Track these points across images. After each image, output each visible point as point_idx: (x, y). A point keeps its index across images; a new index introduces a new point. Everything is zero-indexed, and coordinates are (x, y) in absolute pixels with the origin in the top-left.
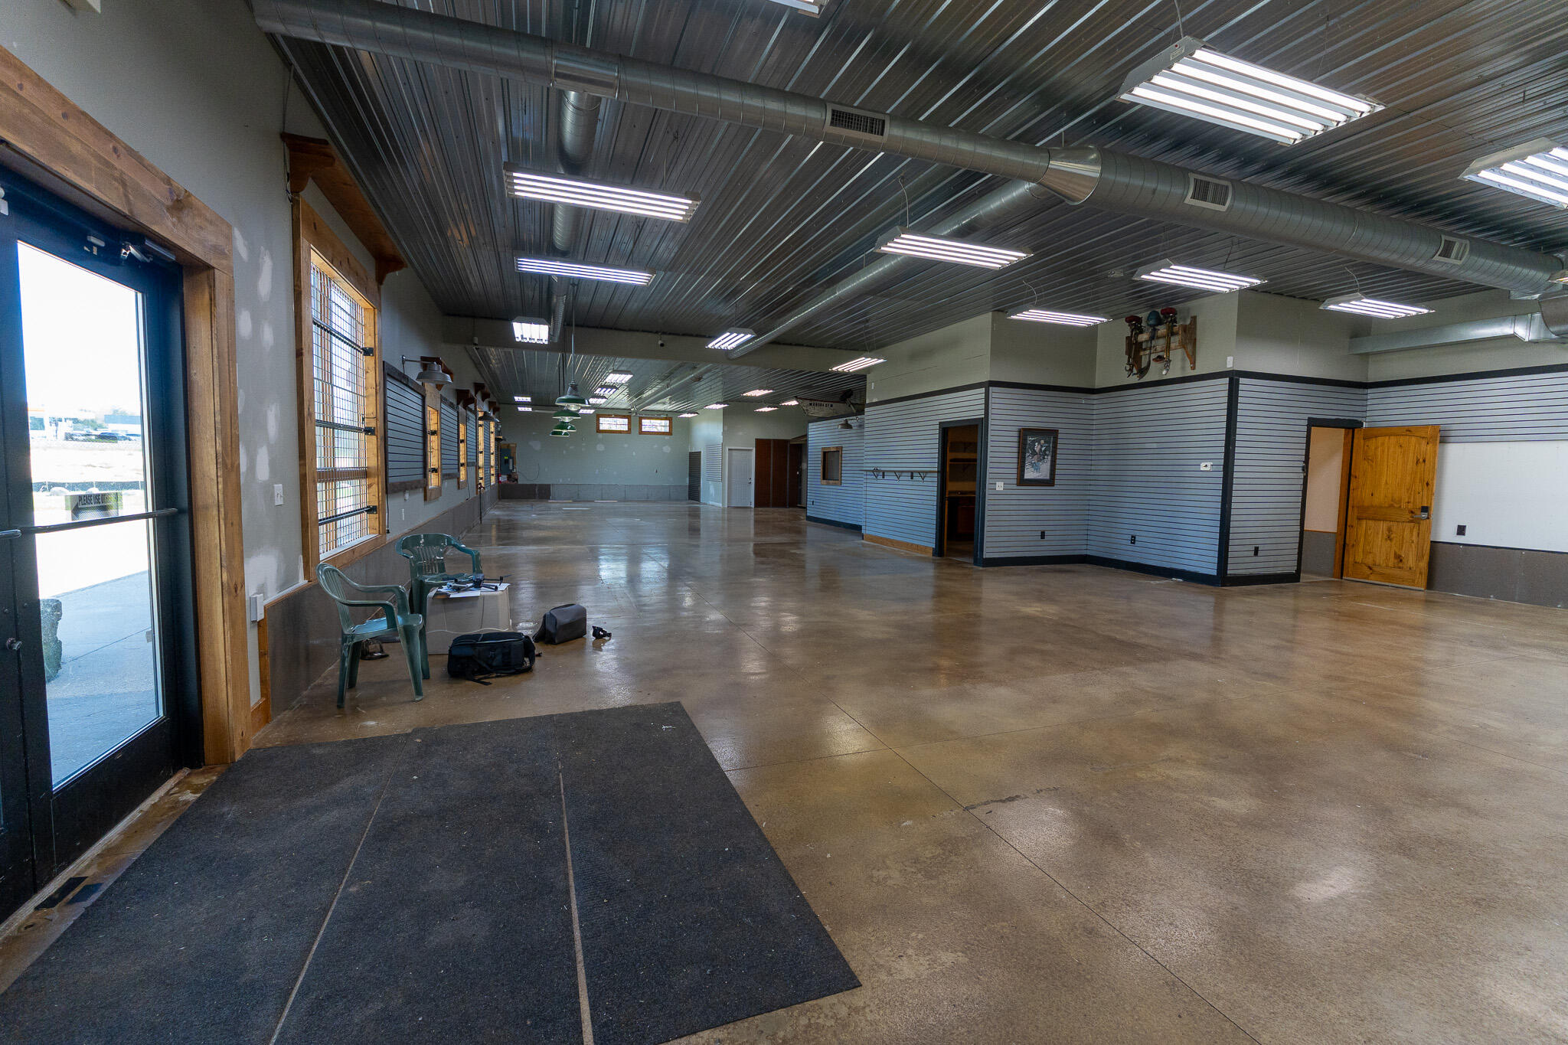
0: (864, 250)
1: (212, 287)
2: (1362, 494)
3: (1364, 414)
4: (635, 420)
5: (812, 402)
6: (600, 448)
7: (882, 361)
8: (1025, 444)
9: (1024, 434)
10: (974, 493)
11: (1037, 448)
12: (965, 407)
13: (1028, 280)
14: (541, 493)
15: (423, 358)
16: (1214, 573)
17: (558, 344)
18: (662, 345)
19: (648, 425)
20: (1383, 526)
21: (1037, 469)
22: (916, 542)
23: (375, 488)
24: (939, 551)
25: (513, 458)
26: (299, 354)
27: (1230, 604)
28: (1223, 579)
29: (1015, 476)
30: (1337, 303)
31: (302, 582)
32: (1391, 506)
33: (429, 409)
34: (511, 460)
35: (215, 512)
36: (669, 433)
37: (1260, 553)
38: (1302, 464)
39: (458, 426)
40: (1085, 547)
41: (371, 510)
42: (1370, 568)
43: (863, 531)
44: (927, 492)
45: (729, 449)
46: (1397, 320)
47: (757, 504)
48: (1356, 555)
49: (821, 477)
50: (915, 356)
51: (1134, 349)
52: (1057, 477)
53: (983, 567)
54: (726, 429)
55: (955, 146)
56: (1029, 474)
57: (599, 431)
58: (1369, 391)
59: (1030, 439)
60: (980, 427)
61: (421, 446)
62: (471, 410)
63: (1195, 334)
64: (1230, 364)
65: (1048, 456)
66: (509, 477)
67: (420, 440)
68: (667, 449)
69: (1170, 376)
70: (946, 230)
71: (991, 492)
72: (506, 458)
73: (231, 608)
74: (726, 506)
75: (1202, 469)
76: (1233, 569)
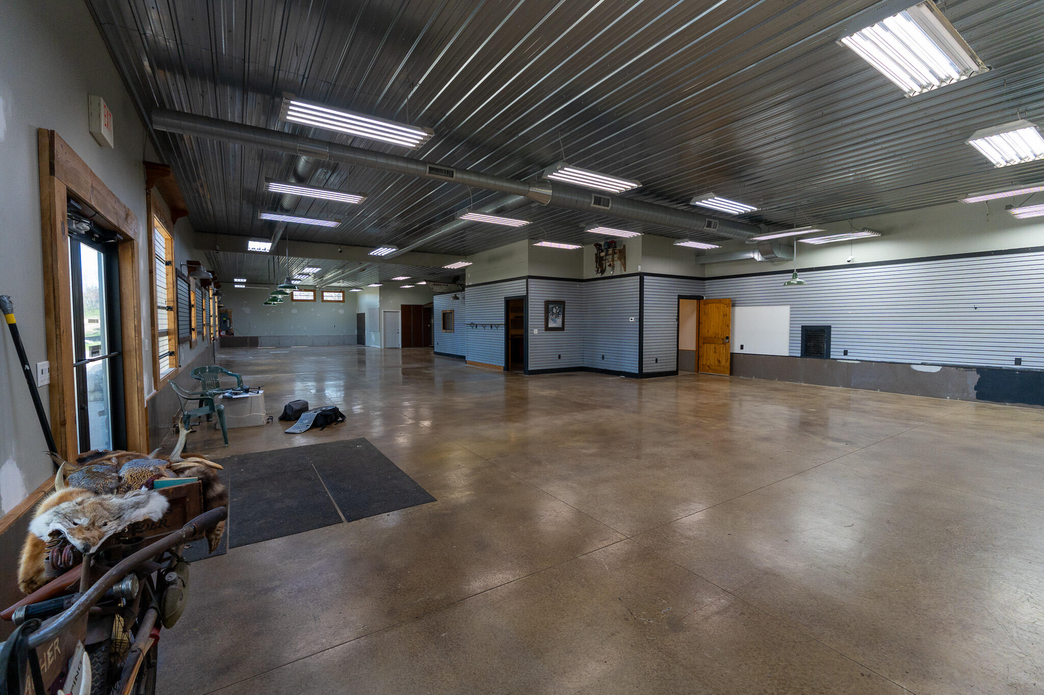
1: (133, 248)
2: (705, 332)
3: (704, 293)
4: (319, 293)
5: (434, 283)
6: (294, 311)
7: (471, 263)
8: (548, 308)
9: (547, 303)
10: (522, 335)
11: (554, 310)
12: (516, 289)
13: (541, 226)
14: (252, 343)
15: (189, 262)
16: (637, 372)
17: (275, 251)
18: (341, 251)
19: (328, 296)
20: (712, 346)
21: (555, 322)
22: (494, 364)
23: (173, 341)
24: (507, 368)
25: (230, 319)
26: (151, 274)
27: (644, 387)
28: (641, 375)
29: (544, 326)
31: (154, 391)
32: (715, 337)
33: (191, 292)
34: (228, 321)
36: (343, 301)
37: (658, 362)
38: (676, 318)
39: (202, 300)
40: (581, 363)
41: (171, 354)
42: (708, 367)
43: (466, 359)
44: (500, 335)
45: (384, 312)
46: (708, 250)
47: (403, 346)
48: (703, 361)
49: (442, 328)
50: (492, 260)
51: (600, 261)
52: (565, 326)
53: (529, 375)
54: (381, 298)
55: (486, 181)
56: (551, 325)
57: (293, 300)
58: (706, 281)
59: (551, 306)
60: (524, 300)
61: (188, 315)
62: (207, 290)
63: (625, 253)
64: (640, 269)
66: (227, 332)
67: (188, 311)
68: (341, 312)
69: (615, 274)
70: (488, 210)
71: (531, 335)
72: (225, 319)
73: (141, 399)
74: (383, 348)
75: (630, 321)
76: (646, 370)
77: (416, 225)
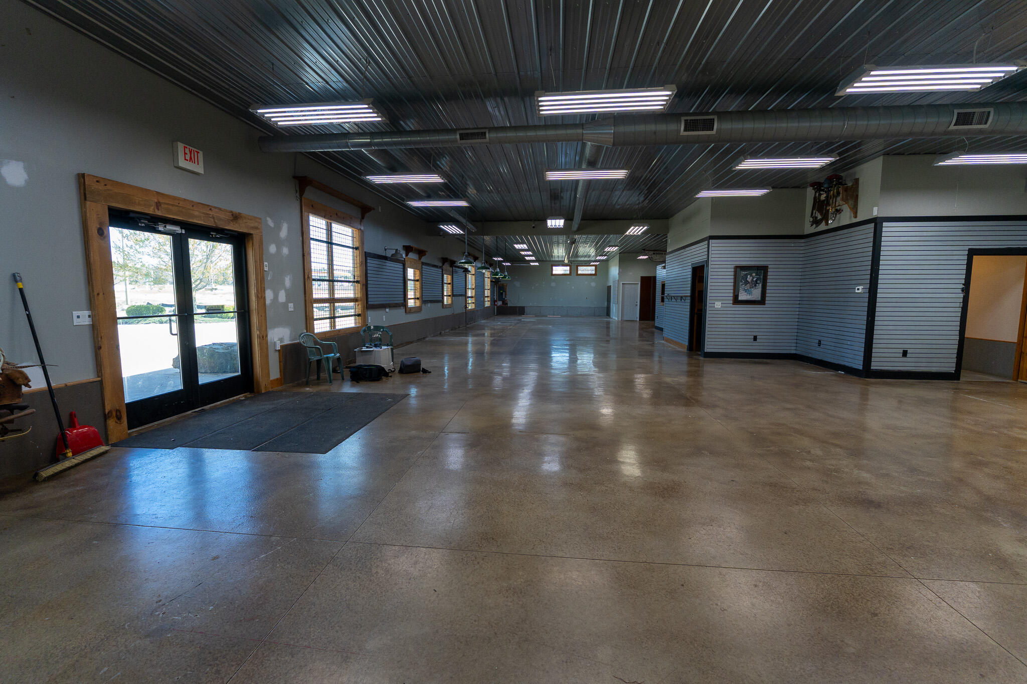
1: (252, 240)
4: (574, 267)
6: (553, 284)
8: (739, 277)
10: (702, 310)
11: (749, 279)
12: (700, 254)
14: (520, 311)
15: (404, 246)
16: (861, 368)
19: (582, 270)
21: (750, 293)
22: (681, 342)
23: (360, 306)
24: (691, 348)
25: (505, 292)
28: (866, 373)
29: (731, 298)
33: (409, 269)
34: (504, 293)
35: (255, 312)
36: (595, 274)
37: (908, 355)
38: (962, 286)
39: (443, 276)
40: (792, 348)
41: (359, 315)
43: (664, 335)
44: (687, 309)
45: (623, 284)
47: (641, 319)
49: (660, 301)
51: (819, 206)
52: (767, 299)
54: (621, 270)
56: (742, 297)
57: (552, 275)
59: (744, 273)
60: (705, 268)
61: (401, 287)
63: (857, 191)
64: (876, 212)
65: (759, 284)
66: (503, 303)
67: (400, 284)
68: (593, 284)
71: (711, 309)
72: (502, 291)
74: (620, 320)
75: (857, 291)
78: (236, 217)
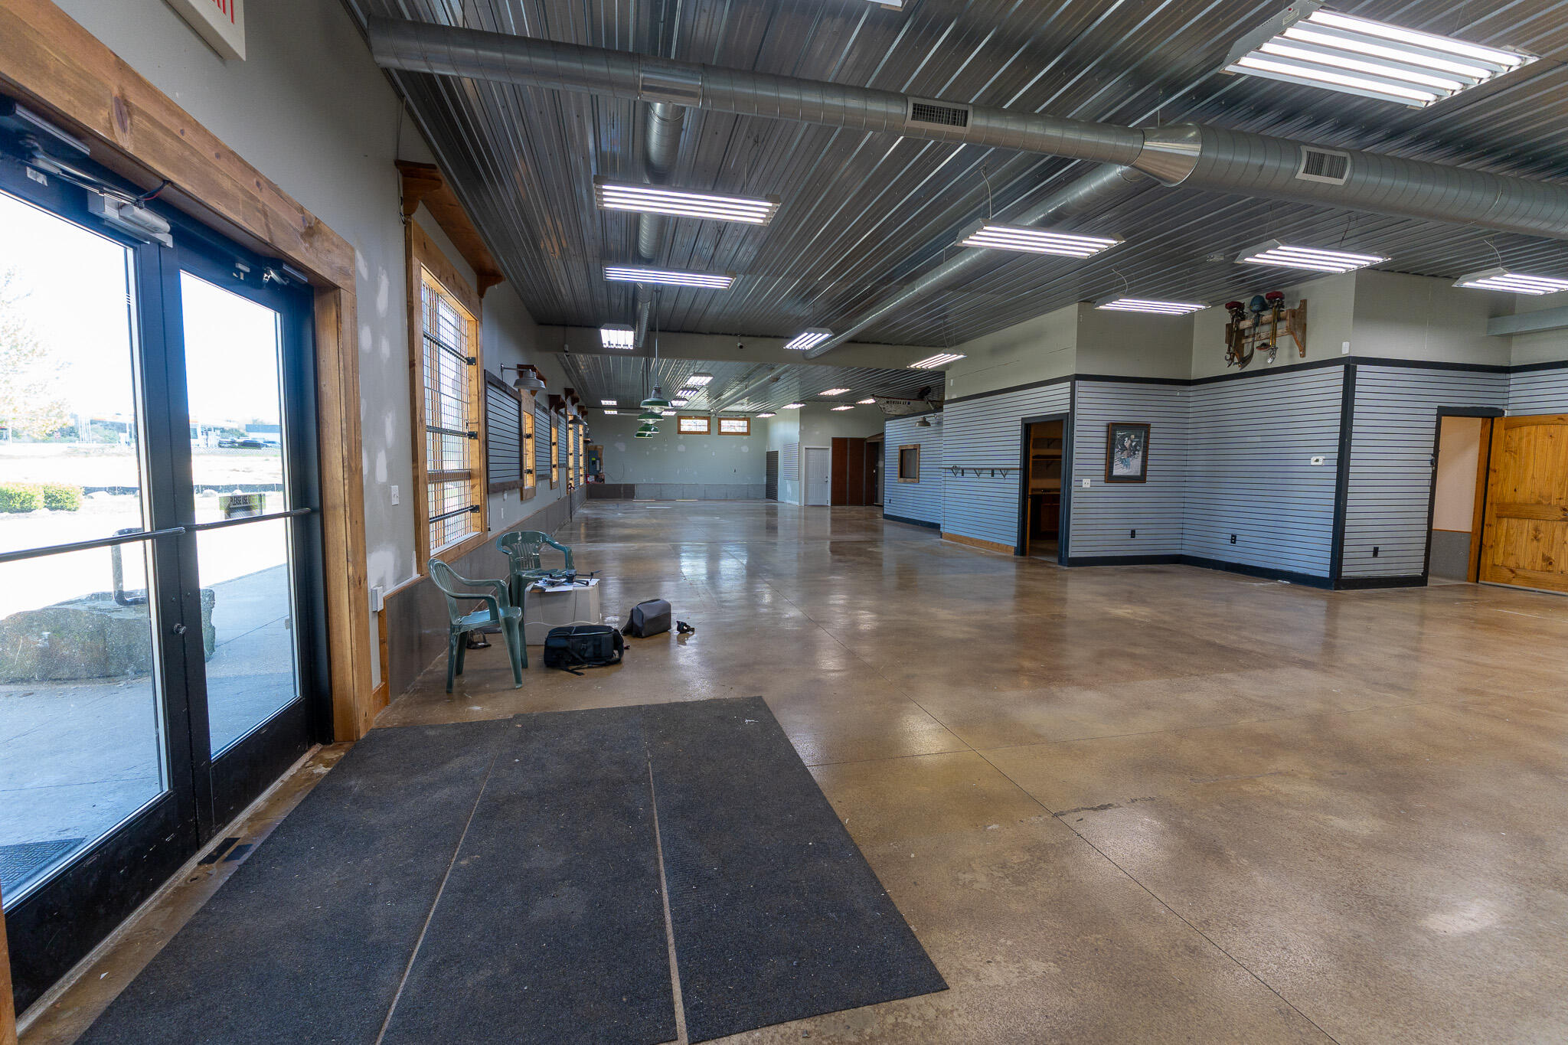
0: (945, 244)
1: (338, 305)
2: (1503, 489)
3: (1506, 401)
4: (714, 421)
5: (889, 400)
6: (681, 448)
7: (961, 356)
8: (1114, 439)
9: (1113, 428)
10: (1058, 490)
11: (1127, 443)
12: (1051, 401)
13: (1117, 268)
14: (625, 493)
15: (519, 366)
16: (1327, 575)
17: (643, 349)
18: (741, 347)
19: (727, 426)
20: (1528, 525)
21: (1127, 466)
22: (996, 541)
23: (477, 488)
24: (1021, 550)
25: (600, 459)
26: (412, 365)
27: (1345, 609)
28: (1336, 581)
29: (1103, 473)
30: (1474, 280)
31: (415, 576)
32: (1539, 503)
33: (524, 413)
34: (598, 461)
35: (342, 511)
36: (748, 434)
37: (1379, 554)
38: (1432, 458)
39: (551, 429)
40: (1179, 547)
41: (474, 509)
42: (1512, 571)
43: (941, 530)
44: (1011, 488)
45: (806, 448)
46: (1547, 296)
47: (834, 503)
48: (1496, 557)
49: (898, 475)
50: (996, 351)
51: (1235, 337)
52: (1148, 473)
53: (1068, 566)
54: (802, 428)
55: (1042, 132)
56: (1119, 470)
57: (680, 432)
58: (1512, 375)
59: (1119, 434)
60: (1065, 422)
61: (517, 449)
62: (561, 414)
63: (1305, 318)
64: (1346, 350)
65: (1138, 451)
66: (597, 477)
67: (517, 443)
68: (745, 449)
69: (1277, 364)
70: (1030, 220)
71: (1077, 489)
72: (594, 459)
73: (356, 599)
74: (803, 505)
75: (1313, 463)
76: (1347, 572)
77: (867, 285)
78: (311, 231)
